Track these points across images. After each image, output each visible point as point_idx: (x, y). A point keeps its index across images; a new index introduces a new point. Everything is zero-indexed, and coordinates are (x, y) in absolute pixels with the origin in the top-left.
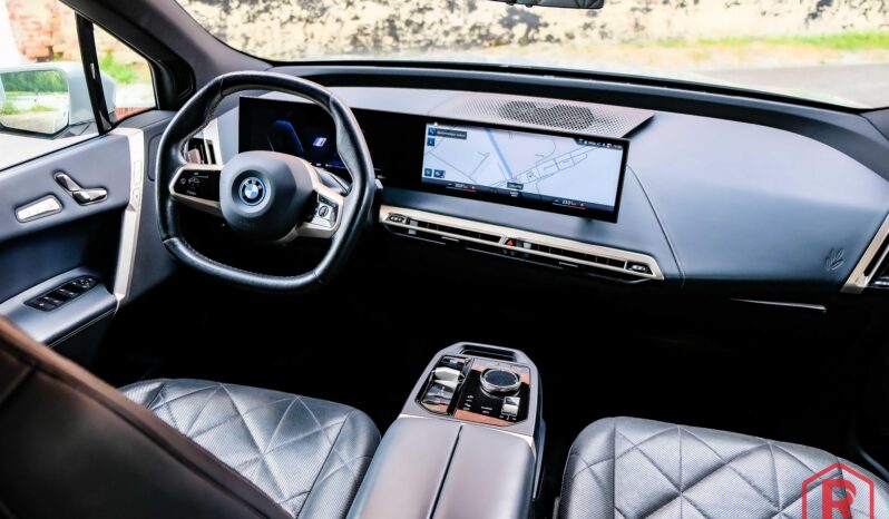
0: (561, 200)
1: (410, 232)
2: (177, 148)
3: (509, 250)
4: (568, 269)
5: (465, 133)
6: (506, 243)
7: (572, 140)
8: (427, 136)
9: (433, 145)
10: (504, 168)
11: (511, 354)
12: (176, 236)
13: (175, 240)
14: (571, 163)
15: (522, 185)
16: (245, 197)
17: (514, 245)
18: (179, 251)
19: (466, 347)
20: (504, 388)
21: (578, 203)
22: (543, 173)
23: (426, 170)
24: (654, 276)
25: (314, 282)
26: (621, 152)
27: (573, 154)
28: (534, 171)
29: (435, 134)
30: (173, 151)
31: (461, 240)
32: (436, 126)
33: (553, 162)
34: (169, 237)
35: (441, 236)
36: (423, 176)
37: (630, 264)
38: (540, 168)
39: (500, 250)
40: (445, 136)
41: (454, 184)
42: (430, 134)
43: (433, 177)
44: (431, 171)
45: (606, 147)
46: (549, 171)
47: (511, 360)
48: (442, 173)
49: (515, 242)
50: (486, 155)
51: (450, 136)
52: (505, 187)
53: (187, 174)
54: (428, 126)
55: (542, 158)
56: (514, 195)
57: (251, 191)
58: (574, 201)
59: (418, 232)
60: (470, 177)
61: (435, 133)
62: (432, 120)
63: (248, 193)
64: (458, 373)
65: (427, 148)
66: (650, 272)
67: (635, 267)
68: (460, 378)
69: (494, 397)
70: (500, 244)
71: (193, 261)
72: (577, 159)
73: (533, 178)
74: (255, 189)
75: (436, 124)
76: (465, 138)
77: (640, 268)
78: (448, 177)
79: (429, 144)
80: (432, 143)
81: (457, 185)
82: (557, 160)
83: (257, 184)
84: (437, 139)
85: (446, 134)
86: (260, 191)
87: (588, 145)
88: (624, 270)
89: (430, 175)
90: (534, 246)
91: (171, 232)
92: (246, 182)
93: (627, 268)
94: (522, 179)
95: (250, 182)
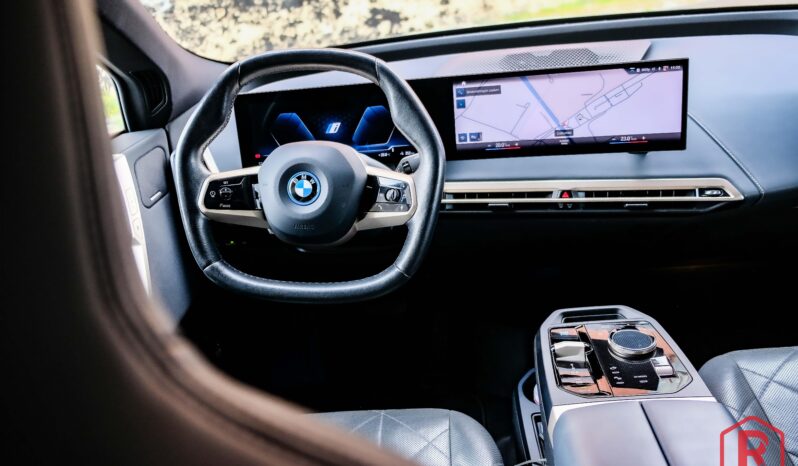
0: (618, 138)
1: (447, 207)
2: (196, 157)
3: (565, 204)
4: (636, 210)
5: (499, 87)
6: (561, 197)
7: (622, 71)
8: (455, 99)
9: (464, 106)
10: (548, 116)
11: (615, 311)
12: (218, 259)
13: (217, 264)
14: (624, 95)
15: (572, 131)
16: (297, 198)
17: (571, 196)
18: (226, 277)
19: (564, 315)
20: (644, 350)
21: (639, 137)
22: (594, 113)
23: (460, 135)
24: (732, 197)
25: (400, 277)
26: (681, 73)
27: (626, 86)
28: (584, 112)
29: (465, 95)
30: (193, 160)
31: (510, 204)
32: (464, 85)
33: (604, 99)
34: (209, 263)
35: (487, 204)
36: (458, 142)
37: (702, 191)
38: (590, 108)
39: (555, 205)
40: (476, 94)
41: (493, 145)
42: (458, 95)
43: (469, 142)
44: (465, 135)
45: (662, 70)
46: (601, 109)
47: (616, 317)
48: (478, 135)
49: (570, 193)
50: (526, 107)
51: (482, 94)
52: (552, 136)
53: (215, 185)
54: (455, 88)
55: (590, 97)
56: (565, 142)
57: (303, 188)
58: (634, 136)
59: (454, 205)
60: (511, 134)
61: (464, 93)
62: (459, 79)
63: (300, 192)
64: (582, 345)
65: (457, 112)
66: (726, 194)
67: (708, 192)
68: (586, 349)
69: (636, 363)
70: (554, 199)
71: (246, 285)
72: (630, 91)
73: (584, 120)
74: (308, 185)
75: (464, 83)
76: (499, 92)
77: (715, 192)
78: (486, 139)
79: (459, 107)
80: (462, 105)
81: (498, 145)
82: (609, 96)
83: (309, 178)
84: (468, 99)
85: (477, 92)
86: (314, 186)
87: (641, 72)
88: (697, 198)
89: (465, 140)
90: (588, 194)
91: (211, 256)
92: (293, 180)
93: (700, 195)
94: (571, 124)
95: (299, 178)
